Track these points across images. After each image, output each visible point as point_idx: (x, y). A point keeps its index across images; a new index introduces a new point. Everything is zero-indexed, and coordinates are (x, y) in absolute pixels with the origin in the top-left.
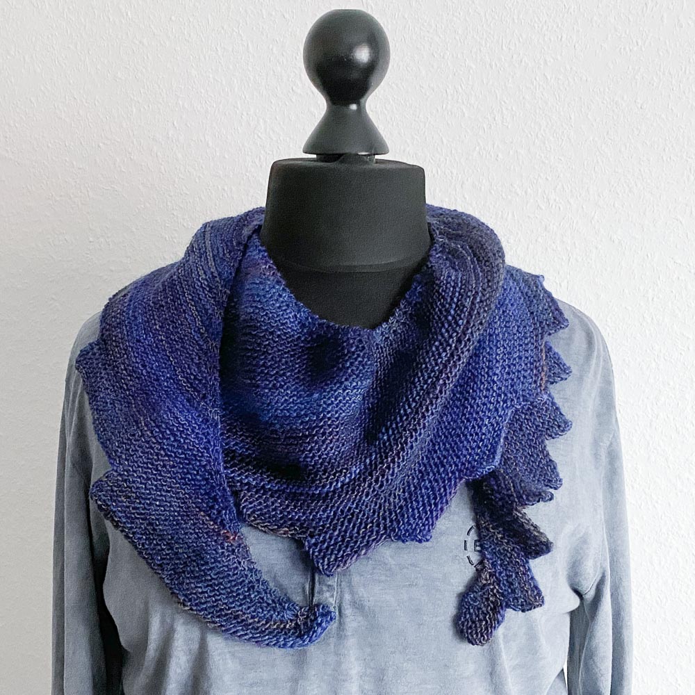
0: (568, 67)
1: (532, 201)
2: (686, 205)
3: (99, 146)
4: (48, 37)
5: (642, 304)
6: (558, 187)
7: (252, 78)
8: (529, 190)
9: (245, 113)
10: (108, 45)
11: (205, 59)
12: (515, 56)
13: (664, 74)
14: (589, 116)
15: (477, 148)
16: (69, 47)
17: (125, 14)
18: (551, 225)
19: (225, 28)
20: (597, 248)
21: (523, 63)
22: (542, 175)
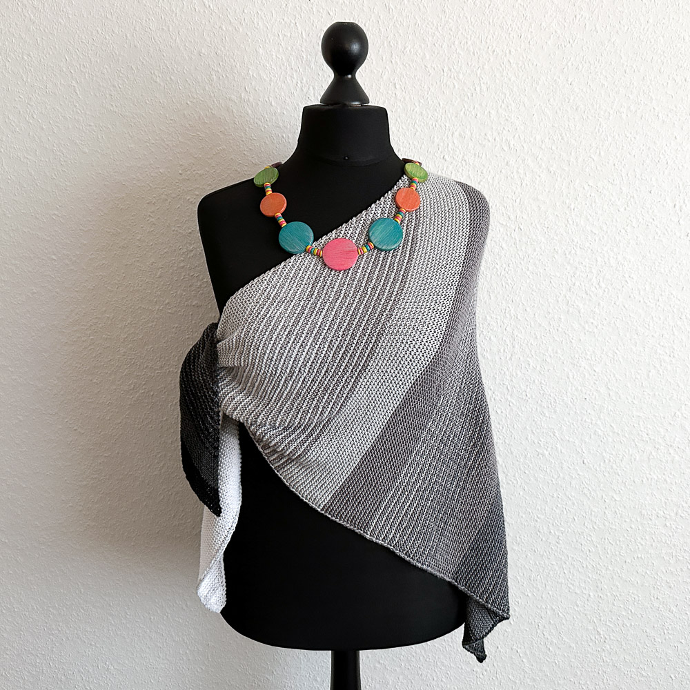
0: (525, 57)
1: (498, 145)
2: (597, 148)
3: (187, 104)
4: (146, 21)
5: (567, 212)
6: (517, 136)
7: (305, 57)
8: (497, 139)
9: (299, 82)
10: (194, 29)
11: (270, 41)
12: (490, 48)
13: (586, 63)
14: (537, 89)
15: (464, 109)
16: (163, 29)
17: (208, 6)
18: (511, 162)
19: (286, 19)
20: (539, 176)
21: (495, 52)
22: (506, 128)
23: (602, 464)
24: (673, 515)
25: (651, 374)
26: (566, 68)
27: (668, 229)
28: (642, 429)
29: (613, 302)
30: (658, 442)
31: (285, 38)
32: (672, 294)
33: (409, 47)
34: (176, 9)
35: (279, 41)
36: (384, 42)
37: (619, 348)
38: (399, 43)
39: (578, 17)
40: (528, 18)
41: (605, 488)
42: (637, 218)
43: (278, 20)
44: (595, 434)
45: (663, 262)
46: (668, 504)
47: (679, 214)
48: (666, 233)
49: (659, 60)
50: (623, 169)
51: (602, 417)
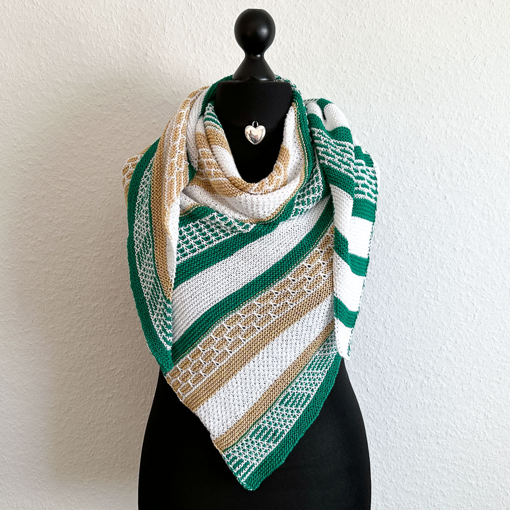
23: (382, 391)
24: (444, 434)
25: (419, 315)
26: (341, 58)
27: (429, 193)
28: (415, 361)
29: (386, 255)
30: (429, 372)
31: (103, 31)
32: (434, 247)
33: (210, 39)
34: (8, 5)
35: (98, 33)
36: (188, 35)
37: (393, 293)
38: (201, 35)
39: (349, 15)
40: (308, 15)
41: (386, 411)
42: (403, 184)
43: (97, 15)
44: (376, 366)
45: (426, 221)
46: (439, 424)
47: (438, 180)
48: (427, 196)
49: (417, 52)
50: (390, 144)
51: (381, 352)
